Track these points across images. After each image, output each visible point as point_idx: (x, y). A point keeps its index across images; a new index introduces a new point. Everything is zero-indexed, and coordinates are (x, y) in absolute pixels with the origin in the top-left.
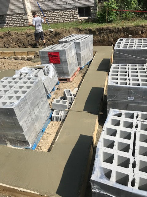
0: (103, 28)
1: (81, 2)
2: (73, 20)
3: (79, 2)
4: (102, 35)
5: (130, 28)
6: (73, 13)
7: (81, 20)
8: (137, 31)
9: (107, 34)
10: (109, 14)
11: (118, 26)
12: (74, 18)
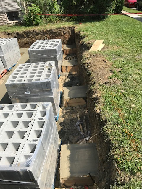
0: (29, 31)
1: (8, 6)
2: (3, 24)
3: (6, 7)
4: (29, 37)
5: (53, 30)
6: (2, 17)
7: (11, 24)
8: (60, 32)
9: (35, 37)
10: (34, 18)
11: (43, 29)
12: (4, 22)
